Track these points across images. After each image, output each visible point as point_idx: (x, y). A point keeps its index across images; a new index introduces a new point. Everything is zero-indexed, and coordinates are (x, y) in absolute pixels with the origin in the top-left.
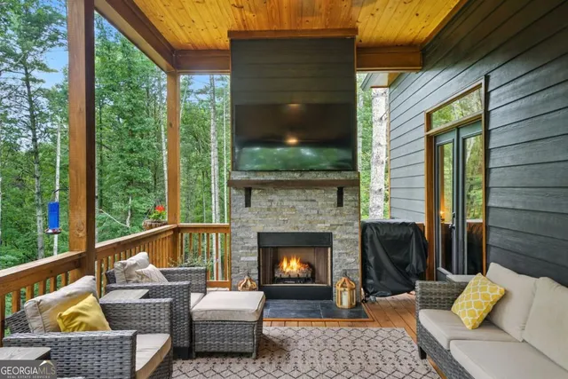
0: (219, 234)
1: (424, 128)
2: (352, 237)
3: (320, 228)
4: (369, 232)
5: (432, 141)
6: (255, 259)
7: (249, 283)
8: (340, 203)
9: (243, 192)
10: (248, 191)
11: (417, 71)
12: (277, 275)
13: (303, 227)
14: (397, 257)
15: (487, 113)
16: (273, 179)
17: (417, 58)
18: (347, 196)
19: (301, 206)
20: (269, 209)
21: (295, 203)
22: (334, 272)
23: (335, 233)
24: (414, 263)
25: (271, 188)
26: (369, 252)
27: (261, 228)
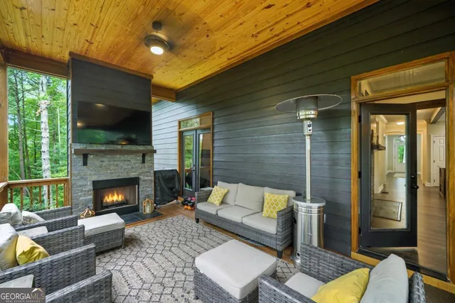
0: (51, 186)
1: (178, 127)
2: (150, 178)
3: (133, 175)
4: (157, 175)
5: (181, 134)
6: (92, 197)
7: (90, 212)
8: (143, 162)
9: (82, 157)
10: (85, 157)
11: (173, 102)
12: (104, 205)
13: (124, 175)
14: (170, 186)
15: (213, 126)
16: (103, 148)
17: (174, 96)
18: (147, 158)
19: (121, 164)
20: (100, 167)
21: (118, 163)
22: (141, 197)
23: (141, 177)
24: (177, 187)
25: (102, 154)
26: (157, 185)
27: (95, 178)
